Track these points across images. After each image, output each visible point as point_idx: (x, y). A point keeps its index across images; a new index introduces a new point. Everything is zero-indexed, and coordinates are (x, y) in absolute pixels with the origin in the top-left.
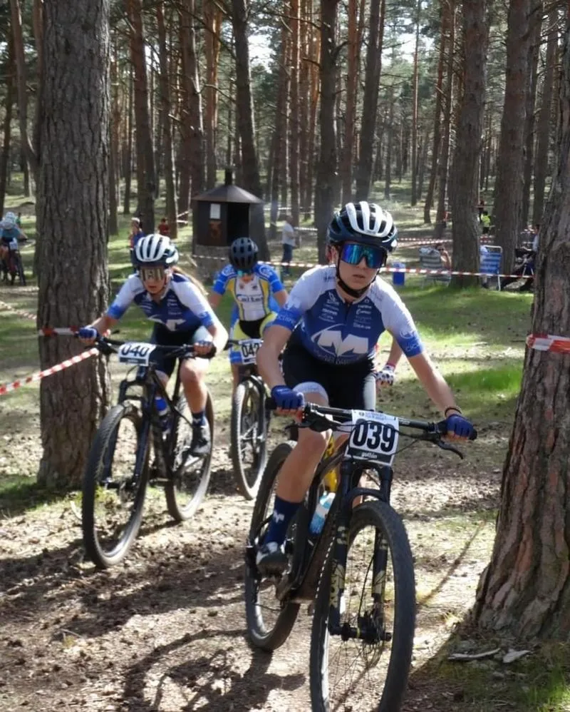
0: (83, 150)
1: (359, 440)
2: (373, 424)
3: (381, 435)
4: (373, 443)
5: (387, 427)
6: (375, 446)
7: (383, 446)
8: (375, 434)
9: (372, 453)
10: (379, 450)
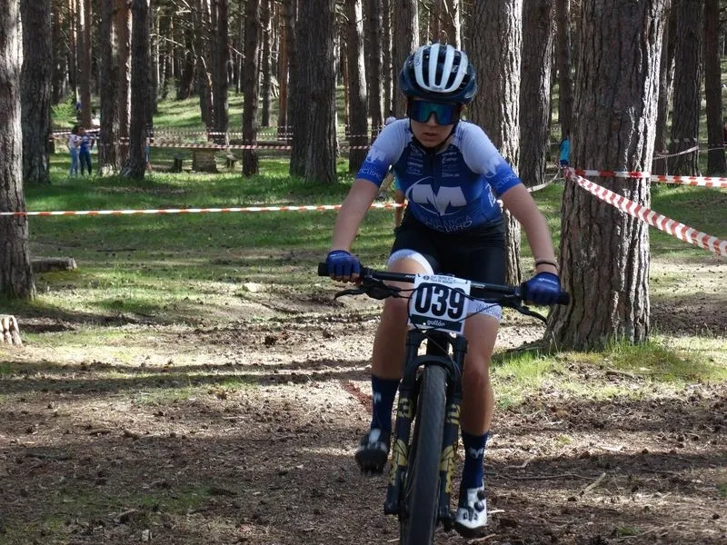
0: (493, 58)
1: (423, 305)
2: (439, 287)
3: (448, 301)
4: (439, 309)
5: (455, 291)
6: (441, 313)
7: (450, 312)
8: (440, 300)
9: (439, 320)
10: (446, 317)
